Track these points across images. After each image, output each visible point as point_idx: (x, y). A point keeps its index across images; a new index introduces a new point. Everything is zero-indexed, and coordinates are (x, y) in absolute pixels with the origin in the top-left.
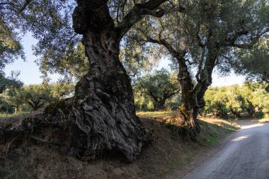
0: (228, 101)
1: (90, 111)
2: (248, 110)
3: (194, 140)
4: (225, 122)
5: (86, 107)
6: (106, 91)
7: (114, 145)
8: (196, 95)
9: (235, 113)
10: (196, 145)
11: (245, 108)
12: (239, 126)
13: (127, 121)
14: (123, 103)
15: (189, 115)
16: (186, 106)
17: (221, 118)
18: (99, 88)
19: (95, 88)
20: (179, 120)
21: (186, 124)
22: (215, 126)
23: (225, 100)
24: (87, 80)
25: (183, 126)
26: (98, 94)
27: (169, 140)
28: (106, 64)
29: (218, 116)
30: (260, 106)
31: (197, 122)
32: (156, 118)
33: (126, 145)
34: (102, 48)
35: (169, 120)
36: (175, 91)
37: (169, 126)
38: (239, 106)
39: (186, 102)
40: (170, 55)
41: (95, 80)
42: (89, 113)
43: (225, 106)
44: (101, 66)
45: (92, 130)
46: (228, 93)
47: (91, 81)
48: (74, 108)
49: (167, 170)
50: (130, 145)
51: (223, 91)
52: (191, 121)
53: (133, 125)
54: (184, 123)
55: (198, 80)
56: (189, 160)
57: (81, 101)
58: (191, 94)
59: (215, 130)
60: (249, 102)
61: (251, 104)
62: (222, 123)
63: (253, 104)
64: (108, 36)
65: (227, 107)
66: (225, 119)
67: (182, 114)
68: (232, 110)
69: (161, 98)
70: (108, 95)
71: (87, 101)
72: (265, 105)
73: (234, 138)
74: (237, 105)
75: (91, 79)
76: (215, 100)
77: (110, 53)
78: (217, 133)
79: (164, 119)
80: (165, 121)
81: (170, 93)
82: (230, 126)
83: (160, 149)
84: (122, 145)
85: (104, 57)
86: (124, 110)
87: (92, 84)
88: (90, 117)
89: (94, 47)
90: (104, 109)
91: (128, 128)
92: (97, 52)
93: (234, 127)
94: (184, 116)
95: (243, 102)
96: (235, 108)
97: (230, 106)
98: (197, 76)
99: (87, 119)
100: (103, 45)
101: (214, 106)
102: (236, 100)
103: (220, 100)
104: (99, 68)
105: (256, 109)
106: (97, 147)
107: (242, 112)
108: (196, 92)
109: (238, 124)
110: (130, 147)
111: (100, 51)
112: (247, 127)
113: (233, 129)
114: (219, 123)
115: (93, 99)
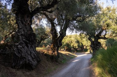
0: (72, 43)
1: (21, 48)
2: (81, 47)
3: (57, 61)
4: (70, 53)
5: (19, 46)
6: (27, 40)
7: (29, 62)
8: (59, 40)
9: (75, 49)
10: (57, 63)
11: (80, 46)
12: (76, 55)
13: (34, 52)
14: (33, 45)
15: (55, 50)
16: (54, 46)
17: (68, 51)
18: (24, 39)
19: (22, 38)
20: (50, 52)
21: (54, 54)
22: (65, 55)
23: (71, 43)
24: (18, 35)
25: (52, 55)
26: (24, 41)
27: (46, 61)
28: (26, 28)
29: (67, 50)
30: (86, 46)
31: (58, 53)
32: (40, 51)
33: (33, 62)
34: (25, 21)
35: (46, 52)
36: (47, 37)
37: (46, 55)
38: (77, 45)
39: (54, 44)
40: (46, 19)
41: (22, 35)
42: (20, 49)
43: (71, 45)
44: (25, 29)
45: (21, 56)
46: (73, 39)
47: (20, 35)
48: (13, 47)
49: (47, 73)
50: (34, 62)
51: (70, 37)
52: (56, 52)
53: (36, 54)
54: (53, 54)
55: (60, 34)
56: (55, 69)
57: (17, 44)
58: (56, 40)
59: (66, 57)
60: (81, 43)
61: (82, 44)
62: (69, 54)
63: (84, 45)
64: (28, 17)
65: (72, 46)
66: (70, 52)
67: (52, 49)
68: (74, 47)
69: (39, 40)
70: (28, 42)
71: (20, 44)
72: (88, 45)
73: (74, 60)
74: (76, 45)
75: (20, 34)
76: (66, 42)
77: (28, 24)
78: (67, 58)
79: (44, 51)
80: (44, 52)
81: (44, 38)
82: (72, 55)
83: (43, 65)
84: (31, 62)
85: (25, 25)
86: (33, 48)
87: (20, 37)
88: (21, 50)
89: (21, 21)
90: (26, 47)
91: (34, 55)
92: (23, 23)
93: (74, 56)
94: (53, 50)
95: (79, 44)
96: (75, 46)
97: (73, 46)
98: (60, 32)
99: (19, 51)
100: (26, 20)
101: (65, 45)
102: (76, 42)
103: (68, 42)
104: (24, 30)
105: (85, 47)
106: (22, 62)
107: (78, 48)
108: (59, 39)
109: (76, 54)
110: (34, 63)
111: (24, 23)
112: (79, 56)
113: (74, 57)
114: (67, 54)
115: (22, 43)
